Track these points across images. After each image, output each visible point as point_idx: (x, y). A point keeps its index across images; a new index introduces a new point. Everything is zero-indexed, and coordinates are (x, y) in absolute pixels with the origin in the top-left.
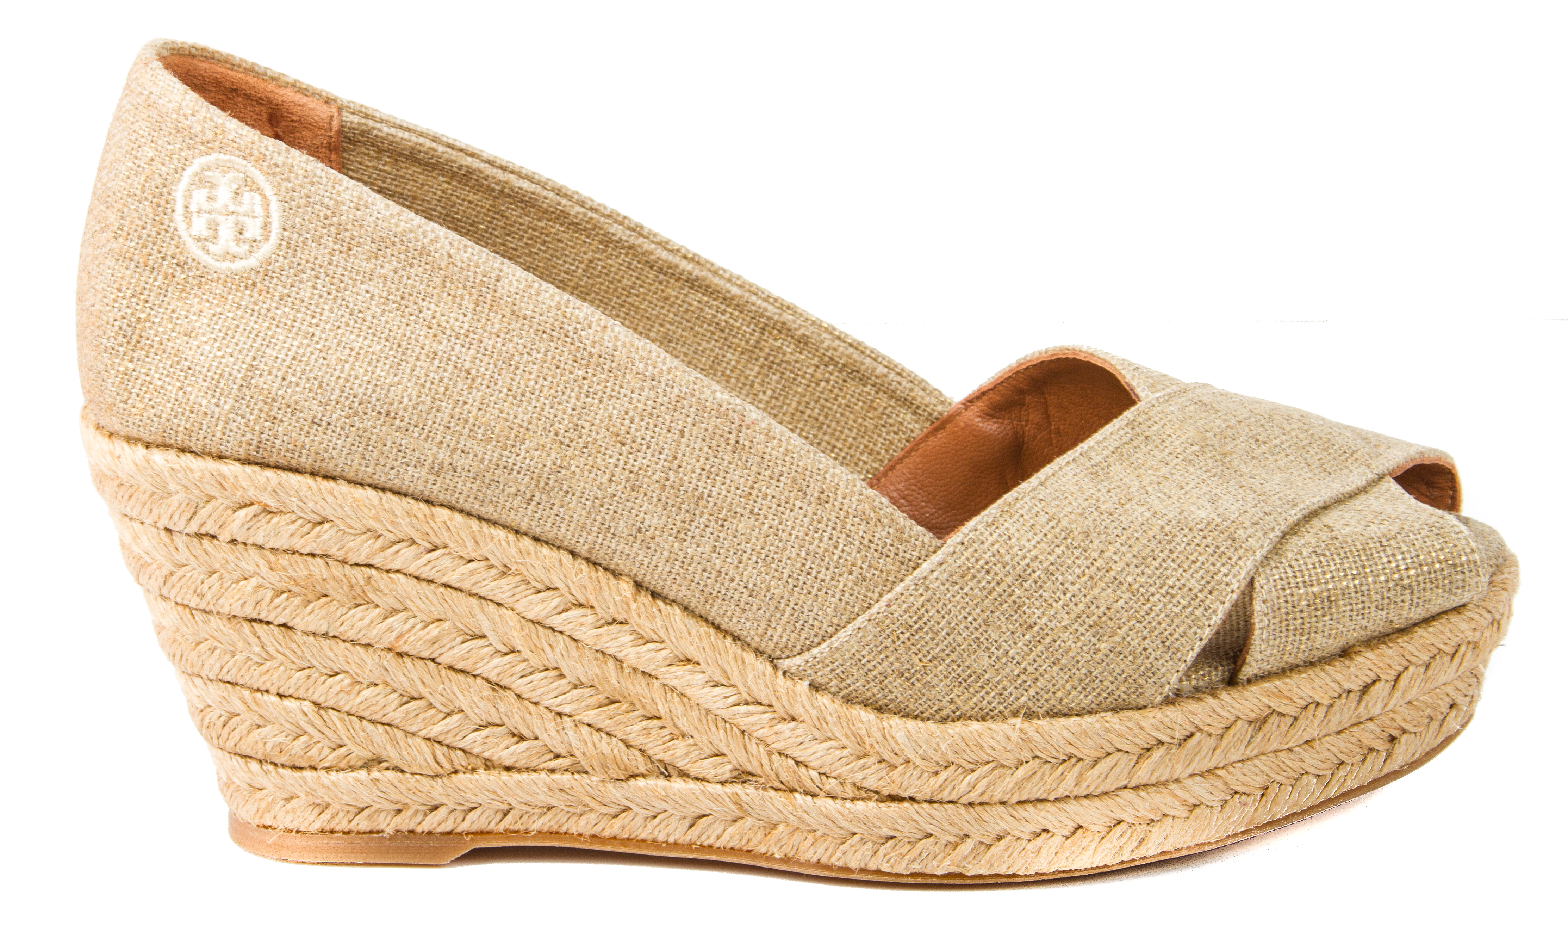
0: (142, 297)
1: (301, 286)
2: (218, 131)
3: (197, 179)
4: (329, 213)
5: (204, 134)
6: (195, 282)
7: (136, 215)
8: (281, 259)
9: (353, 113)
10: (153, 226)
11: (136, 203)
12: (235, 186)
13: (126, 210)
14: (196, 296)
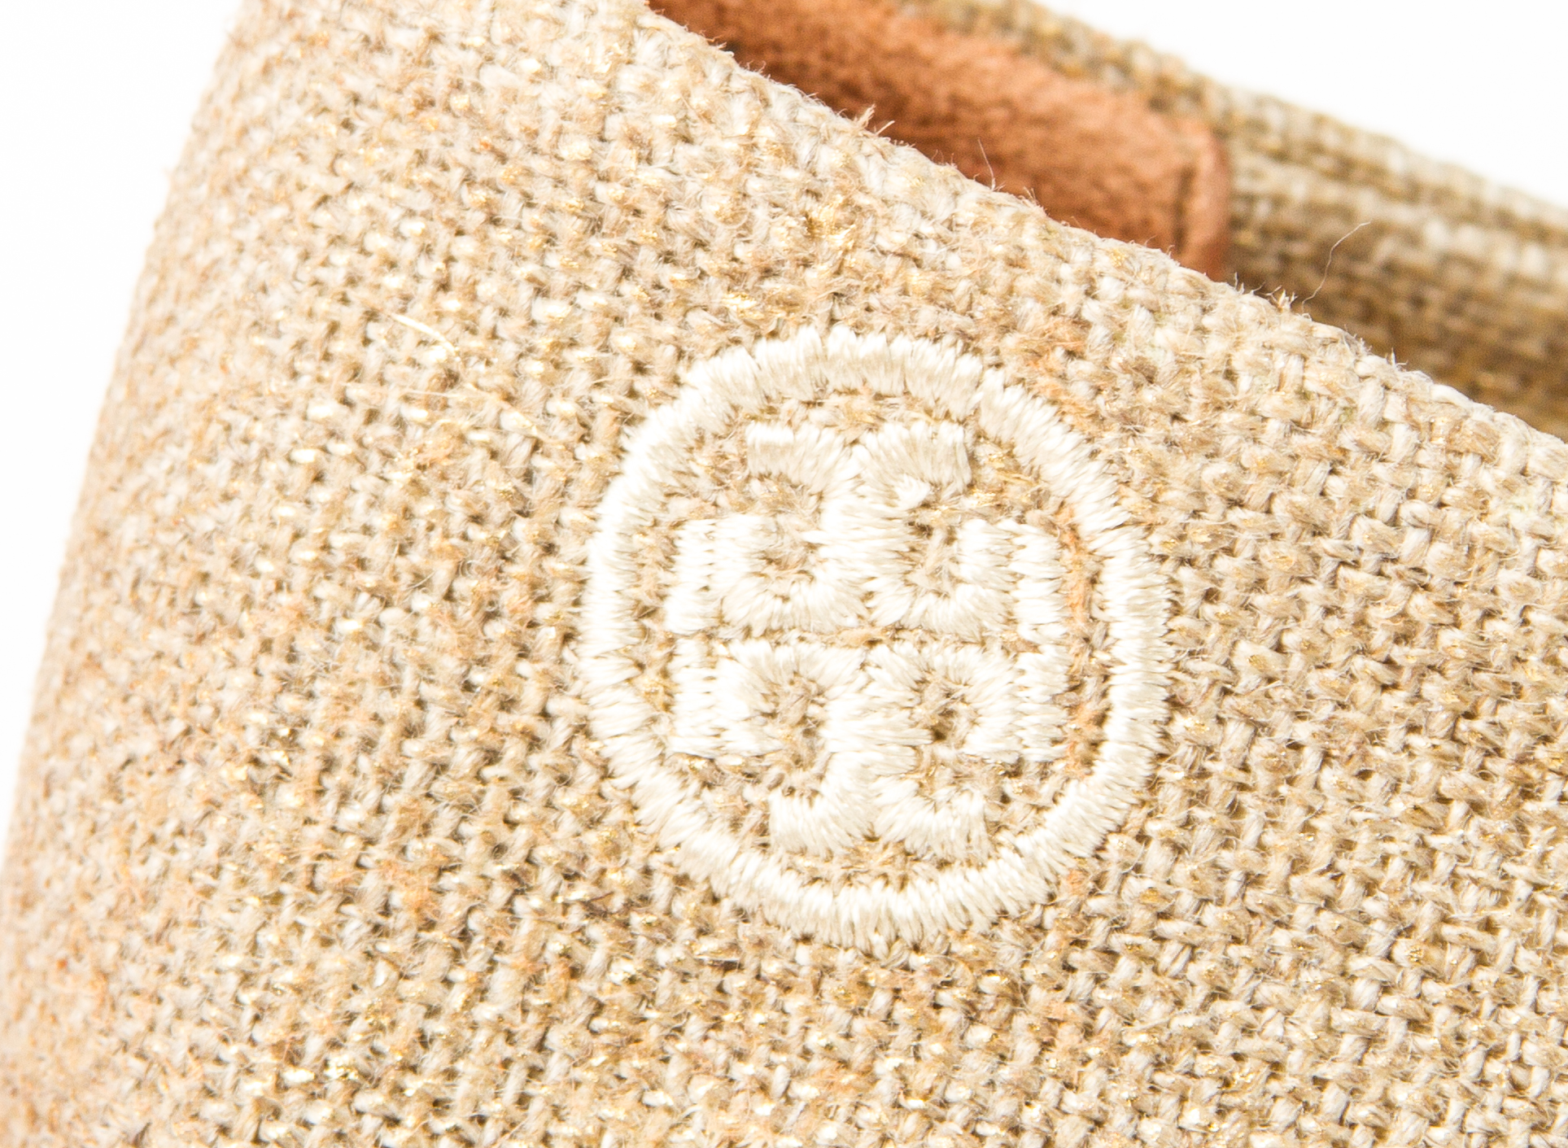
0: (413, 1084)
1: (1267, 991)
2: (823, 213)
3: (702, 462)
4: (1422, 607)
5: (745, 232)
6: (690, 995)
7: (369, 665)
8: (1156, 857)
9: (1281, 156)
10: (461, 717)
11: (366, 606)
12: (913, 493)
13: (309, 643)
14: (696, 1064)
